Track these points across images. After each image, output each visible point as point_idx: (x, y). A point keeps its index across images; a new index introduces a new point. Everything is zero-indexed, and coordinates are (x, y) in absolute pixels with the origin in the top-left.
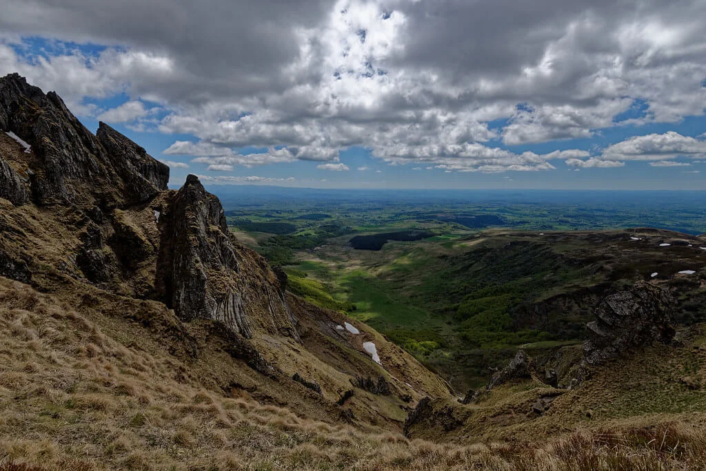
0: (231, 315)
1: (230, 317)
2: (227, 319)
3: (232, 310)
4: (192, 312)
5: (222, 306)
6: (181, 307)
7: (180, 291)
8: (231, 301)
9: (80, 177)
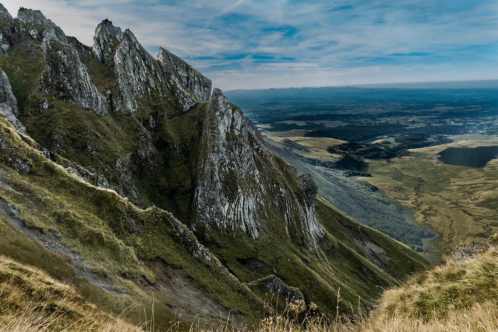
0: (240, 215)
1: (239, 216)
2: (236, 218)
3: (242, 211)
4: (206, 207)
5: (233, 206)
6: (199, 202)
7: (199, 188)
8: (242, 203)
9: (142, 94)
